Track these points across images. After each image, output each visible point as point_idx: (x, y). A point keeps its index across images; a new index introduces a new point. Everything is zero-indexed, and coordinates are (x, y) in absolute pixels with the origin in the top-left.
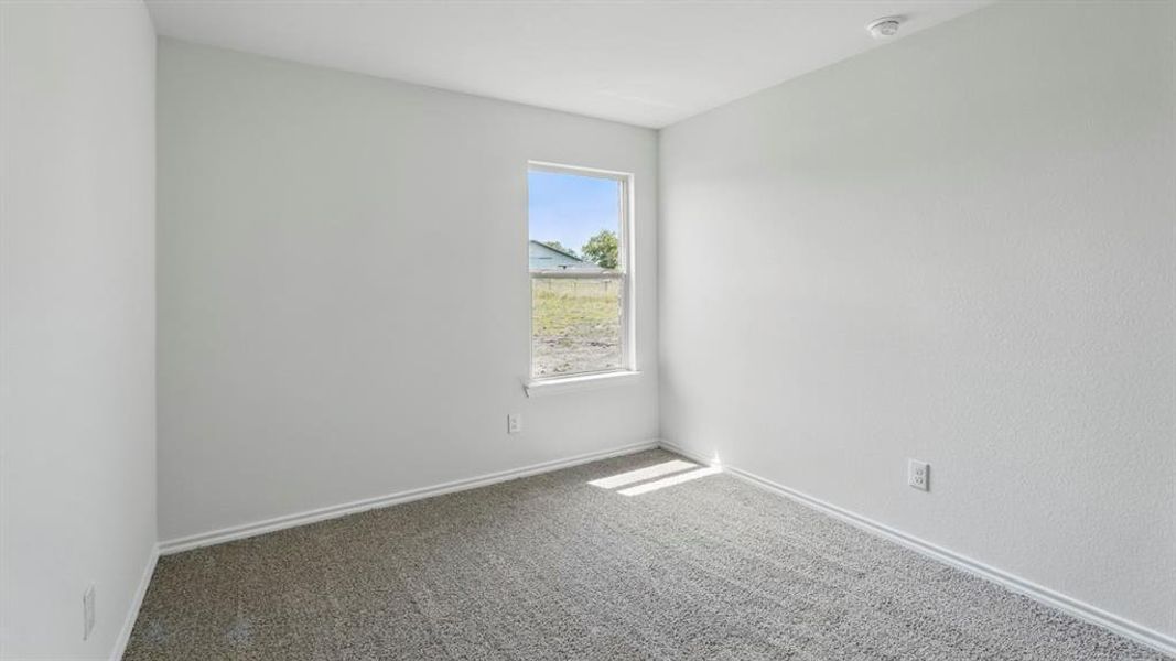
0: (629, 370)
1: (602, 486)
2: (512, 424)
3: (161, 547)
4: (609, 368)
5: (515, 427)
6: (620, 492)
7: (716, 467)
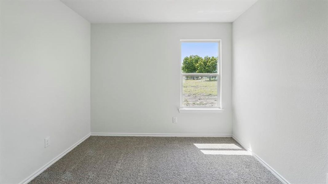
0: (220, 108)
1: (197, 146)
2: (174, 120)
3: (91, 134)
4: (212, 107)
5: (175, 121)
6: (201, 150)
7: (249, 152)
